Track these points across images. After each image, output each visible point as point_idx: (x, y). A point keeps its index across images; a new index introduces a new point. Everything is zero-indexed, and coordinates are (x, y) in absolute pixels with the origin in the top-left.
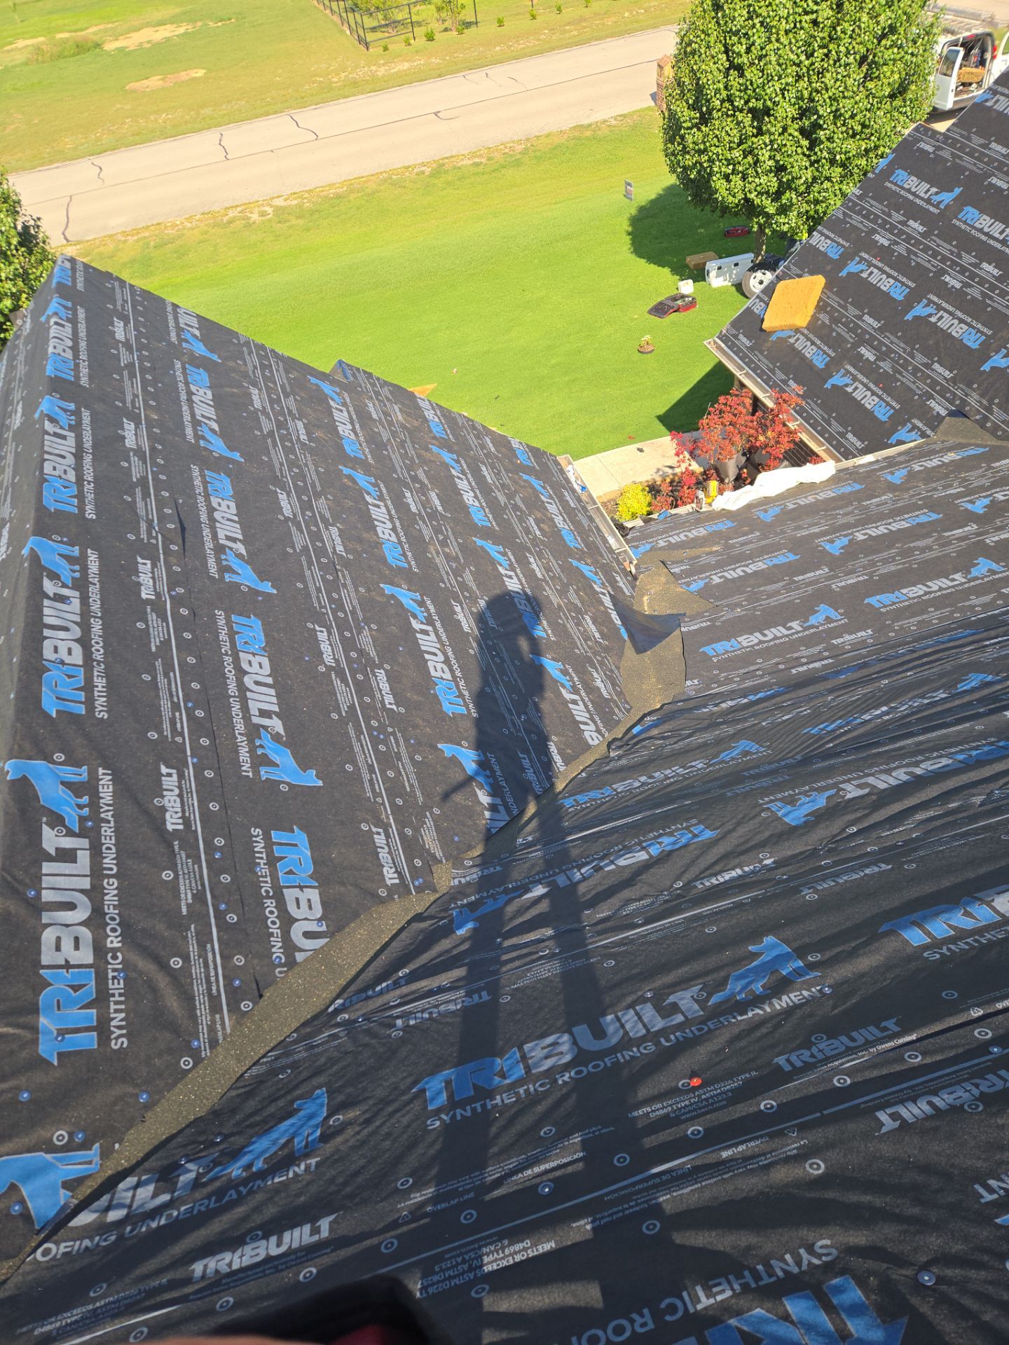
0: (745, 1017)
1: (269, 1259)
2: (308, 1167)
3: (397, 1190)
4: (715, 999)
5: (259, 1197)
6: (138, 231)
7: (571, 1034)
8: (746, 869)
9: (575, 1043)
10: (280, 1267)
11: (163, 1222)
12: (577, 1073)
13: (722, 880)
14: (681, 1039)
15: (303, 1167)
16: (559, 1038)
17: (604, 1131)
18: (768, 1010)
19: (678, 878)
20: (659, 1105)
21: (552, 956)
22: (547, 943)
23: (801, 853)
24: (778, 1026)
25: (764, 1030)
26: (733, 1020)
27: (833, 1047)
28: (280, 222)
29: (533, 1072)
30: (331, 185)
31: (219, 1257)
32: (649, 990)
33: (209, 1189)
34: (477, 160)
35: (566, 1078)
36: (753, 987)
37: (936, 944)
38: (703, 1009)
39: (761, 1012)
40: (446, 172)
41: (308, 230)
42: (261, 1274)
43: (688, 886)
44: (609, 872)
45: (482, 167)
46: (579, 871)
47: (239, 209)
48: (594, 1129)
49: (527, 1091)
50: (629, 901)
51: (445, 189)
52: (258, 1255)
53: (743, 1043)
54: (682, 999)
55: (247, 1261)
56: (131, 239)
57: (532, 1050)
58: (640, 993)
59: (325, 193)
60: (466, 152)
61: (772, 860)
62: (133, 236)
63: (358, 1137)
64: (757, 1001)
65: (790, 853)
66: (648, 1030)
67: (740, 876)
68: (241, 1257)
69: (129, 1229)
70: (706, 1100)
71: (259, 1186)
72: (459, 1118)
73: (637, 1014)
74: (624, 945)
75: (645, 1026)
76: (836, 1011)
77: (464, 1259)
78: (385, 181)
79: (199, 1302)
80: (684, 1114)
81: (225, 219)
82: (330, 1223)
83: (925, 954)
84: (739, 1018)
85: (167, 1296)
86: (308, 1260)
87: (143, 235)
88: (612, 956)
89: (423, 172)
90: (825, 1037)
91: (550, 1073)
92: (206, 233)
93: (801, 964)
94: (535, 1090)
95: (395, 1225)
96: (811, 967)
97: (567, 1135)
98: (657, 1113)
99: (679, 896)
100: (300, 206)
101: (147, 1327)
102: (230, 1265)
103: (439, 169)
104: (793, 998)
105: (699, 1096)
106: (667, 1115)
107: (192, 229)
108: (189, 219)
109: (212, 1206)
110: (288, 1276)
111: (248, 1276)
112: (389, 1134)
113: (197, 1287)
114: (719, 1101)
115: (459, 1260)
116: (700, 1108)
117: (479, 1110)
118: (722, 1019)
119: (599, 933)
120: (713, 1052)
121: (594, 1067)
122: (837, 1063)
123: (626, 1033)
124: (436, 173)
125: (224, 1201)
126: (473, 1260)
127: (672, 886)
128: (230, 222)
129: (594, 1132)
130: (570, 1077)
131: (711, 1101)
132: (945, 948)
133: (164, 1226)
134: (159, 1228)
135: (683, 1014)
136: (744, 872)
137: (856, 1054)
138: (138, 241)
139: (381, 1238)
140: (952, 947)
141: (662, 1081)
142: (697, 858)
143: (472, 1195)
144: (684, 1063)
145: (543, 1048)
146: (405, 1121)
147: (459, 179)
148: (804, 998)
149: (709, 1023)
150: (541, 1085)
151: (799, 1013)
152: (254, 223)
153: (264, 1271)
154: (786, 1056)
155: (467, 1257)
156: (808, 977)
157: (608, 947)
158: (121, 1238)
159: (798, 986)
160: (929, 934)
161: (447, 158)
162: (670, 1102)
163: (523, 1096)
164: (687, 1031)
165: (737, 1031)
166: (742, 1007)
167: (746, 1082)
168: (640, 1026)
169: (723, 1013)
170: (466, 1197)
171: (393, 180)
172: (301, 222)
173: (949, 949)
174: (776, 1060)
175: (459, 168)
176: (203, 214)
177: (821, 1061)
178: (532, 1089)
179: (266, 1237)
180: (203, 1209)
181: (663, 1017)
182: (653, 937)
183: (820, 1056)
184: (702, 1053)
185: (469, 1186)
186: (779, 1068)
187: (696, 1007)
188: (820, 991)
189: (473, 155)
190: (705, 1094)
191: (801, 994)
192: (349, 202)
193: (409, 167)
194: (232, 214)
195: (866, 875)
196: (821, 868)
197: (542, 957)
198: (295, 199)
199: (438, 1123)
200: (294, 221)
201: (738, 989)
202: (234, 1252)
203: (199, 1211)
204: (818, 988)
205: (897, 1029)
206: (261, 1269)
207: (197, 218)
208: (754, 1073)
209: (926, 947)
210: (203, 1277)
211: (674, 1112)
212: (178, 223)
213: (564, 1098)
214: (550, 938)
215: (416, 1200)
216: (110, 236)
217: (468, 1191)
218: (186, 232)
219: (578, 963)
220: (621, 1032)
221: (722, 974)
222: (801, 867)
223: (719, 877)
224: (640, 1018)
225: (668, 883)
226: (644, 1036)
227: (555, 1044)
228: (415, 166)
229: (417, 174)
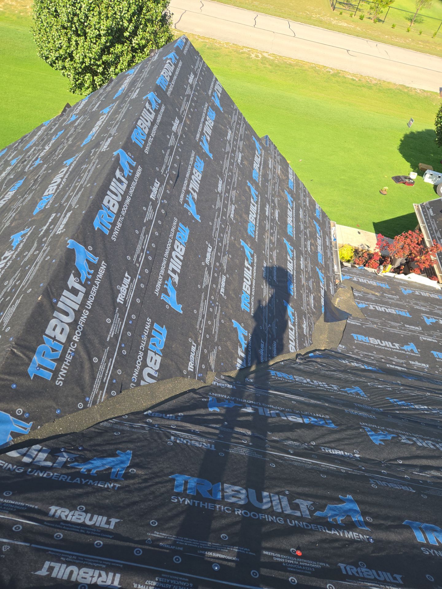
0: (330, 532)
1: (83, 525)
2: (114, 486)
3: (148, 524)
4: (317, 514)
5: (90, 489)
7: (247, 491)
8: (346, 453)
9: (247, 496)
10: (87, 532)
11: (45, 476)
12: (245, 513)
13: (334, 453)
14: (297, 526)
15: (112, 485)
16: (241, 489)
17: (251, 553)
18: (342, 535)
19: (314, 440)
20: (279, 555)
21: (247, 445)
22: (247, 438)
23: (373, 460)
24: (344, 546)
25: (337, 545)
26: (324, 531)
27: (368, 573)
28: (262, 63)
29: (225, 500)
30: (290, 58)
31: (63, 509)
32: (288, 490)
33: (69, 471)
34: (354, 78)
35: (240, 512)
36: (337, 518)
37: (428, 546)
38: (311, 516)
39: (338, 534)
40: (339, 77)
41: (271, 72)
42: (78, 530)
43: (317, 447)
44: (283, 420)
45: (355, 82)
46: (270, 411)
47: (249, 49)
48: (246, 549)
49: (220, 508)
50: (288, 439)
51: (335, 83)
52: (80, 519)
53: (326, 546)
54: (302, 504)
55: (74, 519)
57: (227, 488)
58: (283, 489)
59: (286, 60)
60: (351, 72)
61: (359, 456)
63: (140, 485)
64: (337, 527)
65: (368, 457)
66: (283, 511)
67: (342, 456)
68: (73, 515)
69: (30, 470)
70: (302, 566)
71: (91, 483)
72: (186, 503)
73: (279, 499)
74: (282, 460)
75: (282, 508)
76: (373, 555)
77: (170, 581)
78: (313, 68)
79: (48, 528)
80: (290, 567)
81: (241, 51)
82: (116, 523)
83: (422, 548)
84: (327, 531)
85: (35, 516)
86: (100, 536)
88: (276, 463)
89: (330, 72)
90: (365, 566)
91: (232, 505)
92: (231, 52)
93: (362, 519)
94: (224, 510)
95: (143, 542)
96: (367, 524)
97: (233, 545)
98: (277, 559)
99: (312, 449)
100: (273, 60)
101: (22, 526)
102: (67, 516)
103: (337, 74)
104: (354, 535)
105: (299, 562)
106: (282, 563)
107: (226, 48)
108: (227, 43)
109: (68, 480)
110: (90, 539)
111: (72, 528)
112: (153, 493)
113: (49, 519)
114: (308, 571)
115: (168, 581)
116: (298, 569)
117: (196, 505)
118: (319, 526)
119: (272, 447)
120: (311, 542)
121: (254, 515)
122: (369, 584)
123: (272, 506)
124: (335, 75)
125: (73, 482)
126: (174, 585)
127: (310, 442)
128: (242, 53)
129: (245, 551)
130: (241, 513)
131: (304, 568)
132: (432, 550)
133: (45, 478)
134: (42, 477)
135: (301, 512)
136: (345, 454)
137: (379, 584)
139: (136, 545)
140: (436, 552)
141: (283, 543)
142: (325, 435)
143: (181, 549)
144: (295, 539)
145: (233, 491)
146: (163, 490)
147: (343, 82)
148: (360, 538)
149: (312, 525)
150: (227, 509)
151: (355, 545)
152: (252, 58)
153: (80, 529)
154: (345, 565)
155: (172, 582)
156: (364, 528)
157: (274, 456)
158: (25, 472)
159: (358, 530)
160: (426, 539)
161: (342, 71)
162: (284, 557)
163: (218, 510)
164: (301, 523)
165: (324, 537)
166: (331, 526)
167: (323, 568)
168: (279, 506)
169: (320, 524)
170: (179, 548)
171: (316, 69)
172: (270, 67)
173: (434, 552)
174: (340, 564)
175: (345, 78)
176: (233, 44)
177: (361, 578)
178: (222, 508)
179: (86, 512)
180: (64, 480)
181: (291, 509)
182: (296, 464)
183: (361, 575)
184: (306, 539)
185: (181, 543)
186: (340, 569)
187: (308, 513)
188: (368, 539)
189: (354, 75)
190: (302, 562)
191: (359, 536)
192: (294, 69)
193: (325, 67)
194: (245, 50)
195: (402, 489)
196: (380, 473)
197: (243, 444)
198: (273, 57)
199: (176, 500)
200: (267, 66)
201: (329, 515)
202: (70, 511)
203: (62, 480)
204: (368, 537)
205: (401, 582)
206: (79, 527)
207: (230, 44)
208: (327, 565)
209: (423, 545)
210: (54, 515)
211: (285, 563)
212: (222, 43)
213: (236, 523)
214: (249, 436)
215: (156, 535)
217: (181, 546)
218: (223, 48)
219: (259, 456)
220: (270, 505)
221: (324, 502)
222: (372, 467)
223: (333, 451)
224: (280, 502)
225: (309, 440)
226: (280, 513)
227: (238, 492)
228: (328, 68)
229: (327, 72)
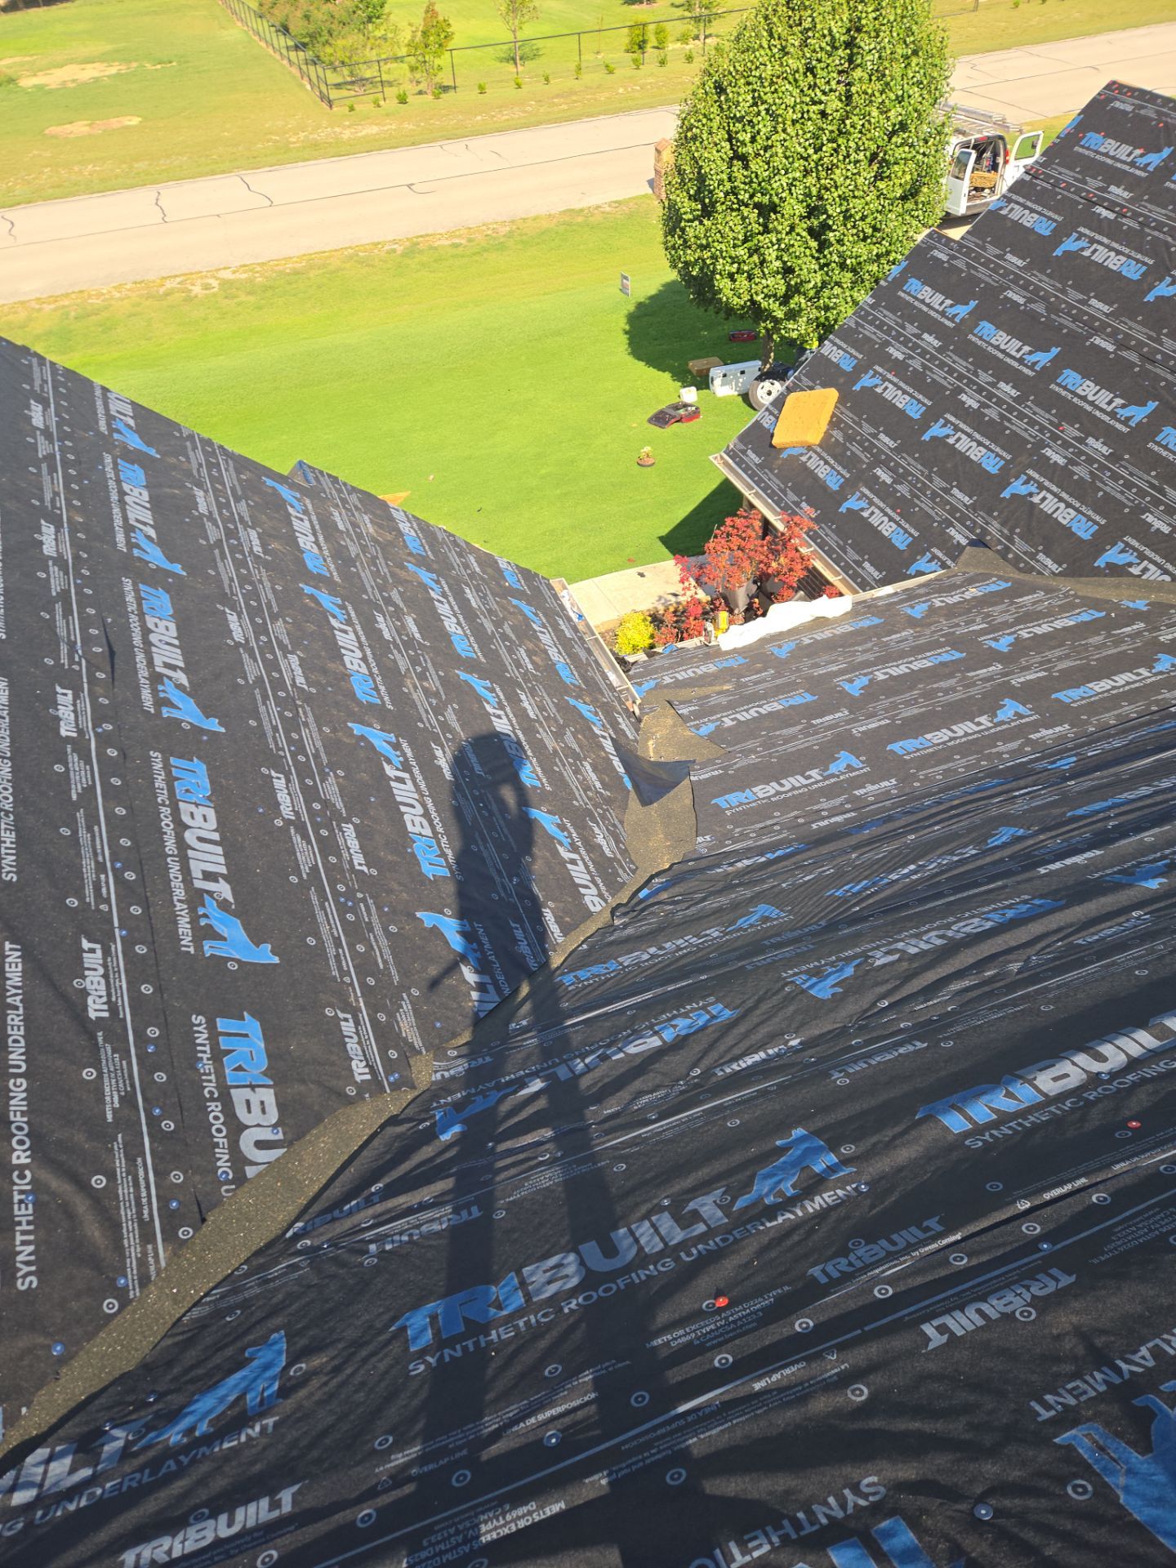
6: (56, 299)
28: (226, 297)
34: (457, 241)
40: (421, 252)
41: (260, 308)
45: (461, 249)
47: (178, 280)
51: (418, 271)
56: (48, 308)
59: (281, 268)
62: (49, 304)
78: (350, 257)
81: (162, 290)
87: (62, 303)
89: (394, 251)
92: (139, 304)
100: (251, 281)
103: (413, 248)
107: (122, 299)
108: (118, 288)
128: (167, 294)
138: (55, 310)
152: (196, 296)
171: (361, 258)
172: (252, 299)
175: (436, 248)
176: (135, 283)
189: (451, 234)
192: (309, 279)
194: (169, 285)
198: (245, 272)
200: (243, 298)
207: (128, 287)
212: (104, 291)
216: (22, 303)
218: (113, 302)
228: (385, 243)
229: (388, 252)
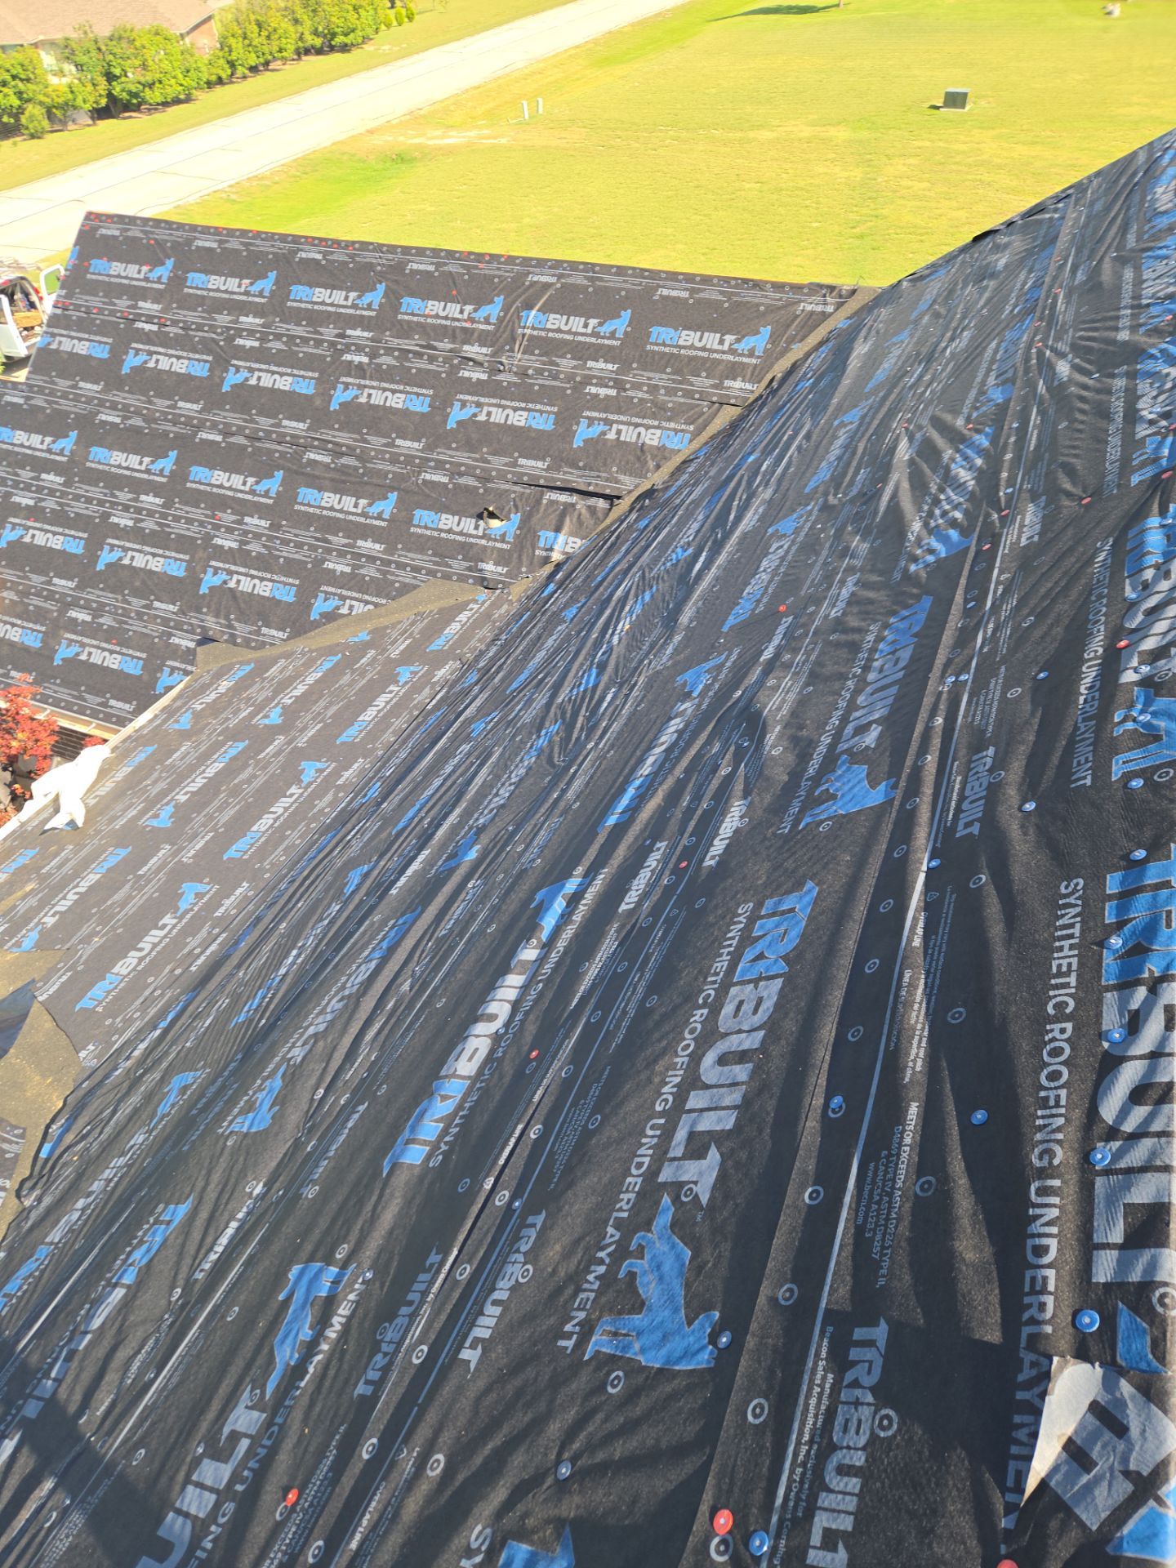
0: (308, 1377)
4: (270, 1388)
8: (240, 1216)
13: (220, 1249)
18: (327, 1347)
19: (173, 1288)
21: (63, 1516)
22: (51, 1503)
23: (285, 1155)
24: (342, 1355)
25: (332, 1373)
26: (298, 1392)
27: (398, 1327)
32: (198, 1445)
36: (301, 1337)
37: (434, 1147)
38: (263, 1411)
39: (321, 1357)
43: (188, 1285)
44: (87, 1347)
46: (49, 1378)
50: (128, 1365)
53: (318, 1407)
54: (237, 1420)
58: (189, 1458)
61: (261, 1185)
64: (310, 1348)
65: (273, 1165)
66: (217, 1492)
67: (237, 1229)
70: (311, 1505)
73: (196, 1484)
74: (146, 1418)
75: (211, 1490)
76: (385, 1288)
80: (296, 1544)
83: (431, 1164)
84: (303, 1384)
88: (137, 1445)
90: (387, 1325)
93: (334, 1270)
96: (344, 1266)
99: (183, 1307)
104: (343, 1313)
105: (302, 1509)
114: (323, 1494)
116: (309, 1521)
118: (286, 1403)
119: (110, 1432)
120: (294, 1447)
122: (408, 1340)
127: (170, 1303)
131: (315, 1502)
132: (442, 1145)
135: (246, 1436)
136: (238, 1221)
137: (419, 1315)
140: (448, 1139)
141: (257, 1533)
142: (183, 1245)
144: (270, 1488)
148: (353, 1302)
149: (277, 1420)
151: (355, 1324)
154: (363, 1380)
156: (346, 1278)
157: (127, 1440)
159: (341, 1296)
160: (425, 1143)
162: (276, 1548)
165: (306, 1401)
166: (298, 1371)
168: (207, 1495)
169: (285, 1395)
173: (446, 1143)
174: (356, 1393)
177: (394, 1353)
181: (227, 1461)
182: (175, 1378)
183: (391, 1348)
184: (284, 1460)
186: (361, 1399)
187: (255, 1414)
188: (363, 1282)
190: (306, 1500)
191: (348, 1301)
195: (350, 1129)
196: (309, 1156)
197: (52, 1527)
201: (288, 1354)
204: (360, 1280)
205: (439, 1257)
208: (343, 1428)
209: (428, 1157)
214: (51, 1494)
219: (101, 1491)
220: (189, 1523)
221: (265, 1351)
222: (291, 1170)
223: (216, 1249)
224: (202, 1486)
225: (163, 1302)
